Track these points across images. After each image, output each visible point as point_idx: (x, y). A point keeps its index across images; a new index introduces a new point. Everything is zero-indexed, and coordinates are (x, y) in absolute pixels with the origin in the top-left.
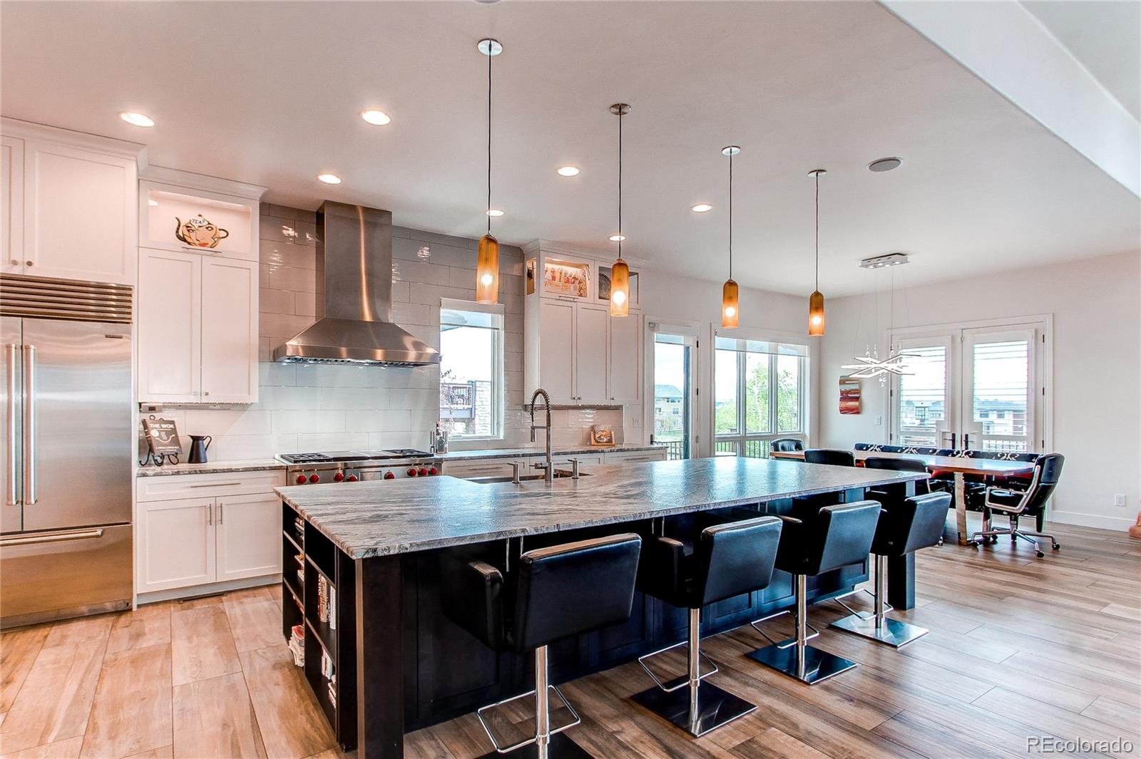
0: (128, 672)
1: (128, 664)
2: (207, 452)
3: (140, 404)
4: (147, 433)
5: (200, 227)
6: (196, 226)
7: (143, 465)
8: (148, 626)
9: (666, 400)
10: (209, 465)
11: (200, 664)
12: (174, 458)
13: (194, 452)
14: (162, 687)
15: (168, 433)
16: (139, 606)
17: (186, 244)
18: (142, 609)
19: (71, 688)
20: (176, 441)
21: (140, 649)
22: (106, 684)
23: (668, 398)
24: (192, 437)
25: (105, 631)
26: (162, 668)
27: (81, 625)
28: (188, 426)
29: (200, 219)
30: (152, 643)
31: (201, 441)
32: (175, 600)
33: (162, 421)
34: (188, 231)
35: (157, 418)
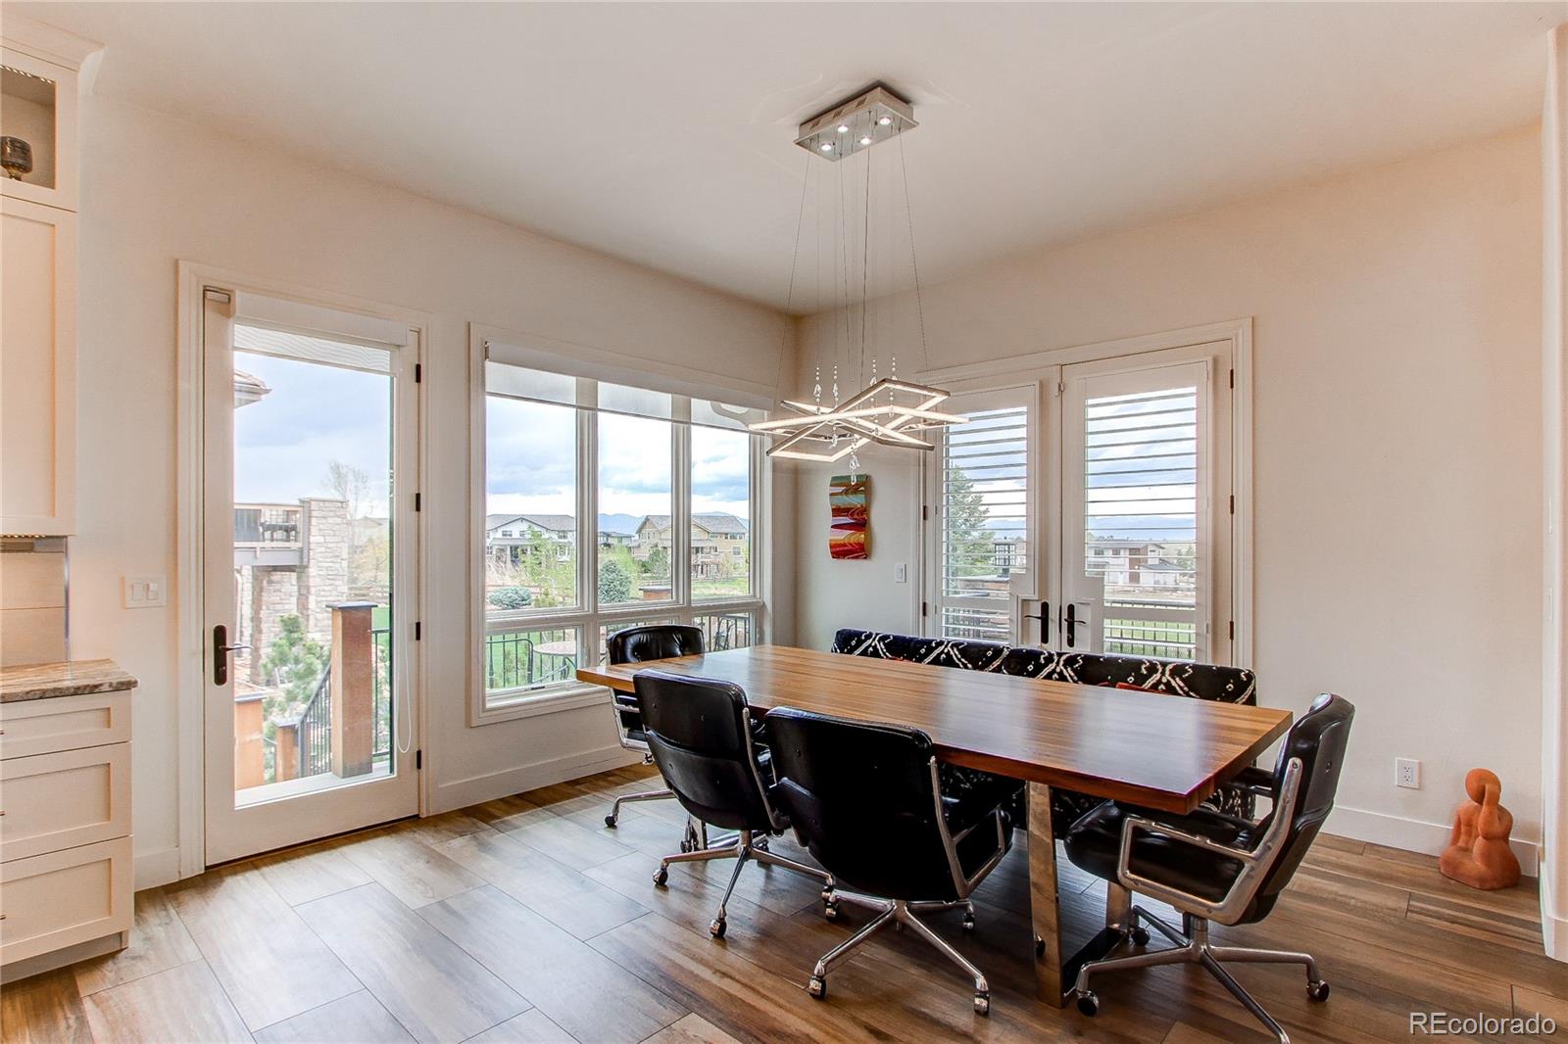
9: (724, 536)
23: (726, 534)
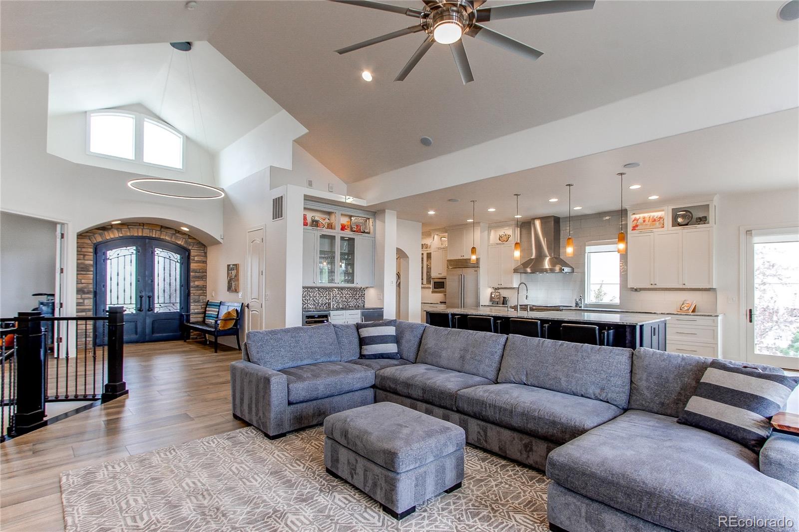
2: (507, 302)
3: (493, 287)
4: (492, 295)
13: (504, 302)
15: (497, 296)
17: (501, 242)
20: (499, 298)
24: (503, 297)
31: (505, 299)
33: (497, 292)
34: (501, 238)
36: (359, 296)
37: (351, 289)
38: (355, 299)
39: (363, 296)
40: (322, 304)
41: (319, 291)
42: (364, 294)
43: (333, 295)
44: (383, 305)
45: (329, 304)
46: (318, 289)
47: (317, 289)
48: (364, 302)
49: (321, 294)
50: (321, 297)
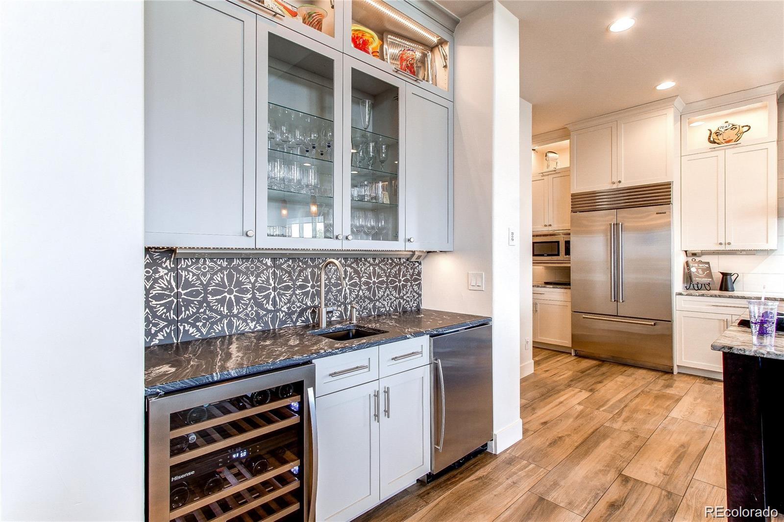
0: (650, 400)
1: (653, 397)
2: (734, 285)
3: (686, 251)
4: (688, 269)
5: (726, 130)
6: (723, 130)
7: (687, 289)
8: (676, 384)
10: (735, 293)
11: (692, 413)
12: (707, 286)
13: (724, 284)
14: (662, 413)
15: (704, 270)
16: (679, 373)
17: (716, 144)
18: (680, 375)
19: (621, 395)
20: (710, 275)
21: (664, 393)
22: (637, 400)
24: (722, 273)
25: (653, 378)
26: (669, 405)
27: (644, 371)
28: (719, 265)
29: (727, 124)
30: (672, 392)
31: (728, 277)
32: (703, 377)
33: (701, 262)
34: (717, 135)
35: (697, 260)
36: (406, 281)
37: (384, 258)
38: (395, 288)
39: (416, 278)
40: (289, 314)
41: (279, 267)
42: (419, 274)
43: (329, 279)
44: (491, 312)
45: (315, 311)
46: (274, 260)
47: (269, 262)
48: (420, 295)
49: (286, 277)
50: (287, 288)
